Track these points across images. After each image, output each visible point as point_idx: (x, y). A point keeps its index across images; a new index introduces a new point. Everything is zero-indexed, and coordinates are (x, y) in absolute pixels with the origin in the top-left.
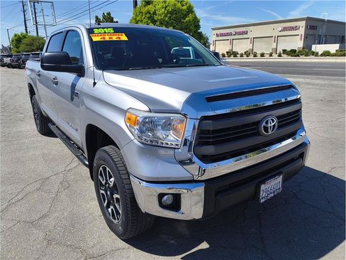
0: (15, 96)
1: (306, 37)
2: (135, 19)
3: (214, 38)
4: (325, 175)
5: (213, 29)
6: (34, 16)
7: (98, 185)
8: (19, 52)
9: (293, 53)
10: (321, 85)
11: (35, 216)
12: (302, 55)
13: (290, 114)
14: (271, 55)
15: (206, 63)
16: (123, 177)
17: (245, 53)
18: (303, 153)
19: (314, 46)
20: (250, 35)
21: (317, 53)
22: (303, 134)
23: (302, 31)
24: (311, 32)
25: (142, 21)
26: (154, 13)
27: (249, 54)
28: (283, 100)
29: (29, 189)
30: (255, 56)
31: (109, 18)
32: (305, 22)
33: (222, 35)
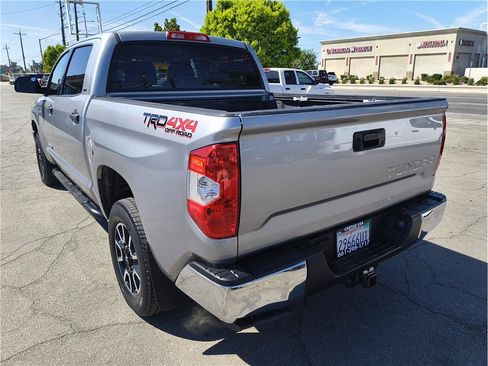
1: (457, 57)
2: (207, 28)
3: (324, 55)
5: (323, 43)
9: (437, 79)
12: (449, 82)
14: (404, 82)
17: (368, 77)
19: (467, 70)
20: (376, 52)
21: (472, 80)
23: (451, 48)
24: (465, 49)
25: (216, 31)
27: (374, 79)
29: (26, 249)
30: (382, 82)
31: (173, 26)
32: (455, 35)
33: (335, 51)
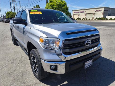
0: (7, 32)
2: (47, 7)
3: (73, 14)
4: (108, 60)
5: (73, 11)
6: (14, 6)
7: (31, 62)
8: (8, 18)
9: (99, 19)
10: (109, 30)
11: (10, 72)
12: (103, 19)
13: (95, 39)
14: (92, 19)
15: (69, 22)
16: (39, 59)
17: (84, 19)
18: (100, 52)
19: (107, 17)
20: (85, 13)
21: (108, 19)
22: (100, 46)
23: (103, 12)
24: (106, 12)
25: (49, 8)
26: (53, 5)
28: (94, 34)
29: (9, 63)
30: (87, 20)
31: (38, 7)
32: (104, 8)
33: (76, 13)
